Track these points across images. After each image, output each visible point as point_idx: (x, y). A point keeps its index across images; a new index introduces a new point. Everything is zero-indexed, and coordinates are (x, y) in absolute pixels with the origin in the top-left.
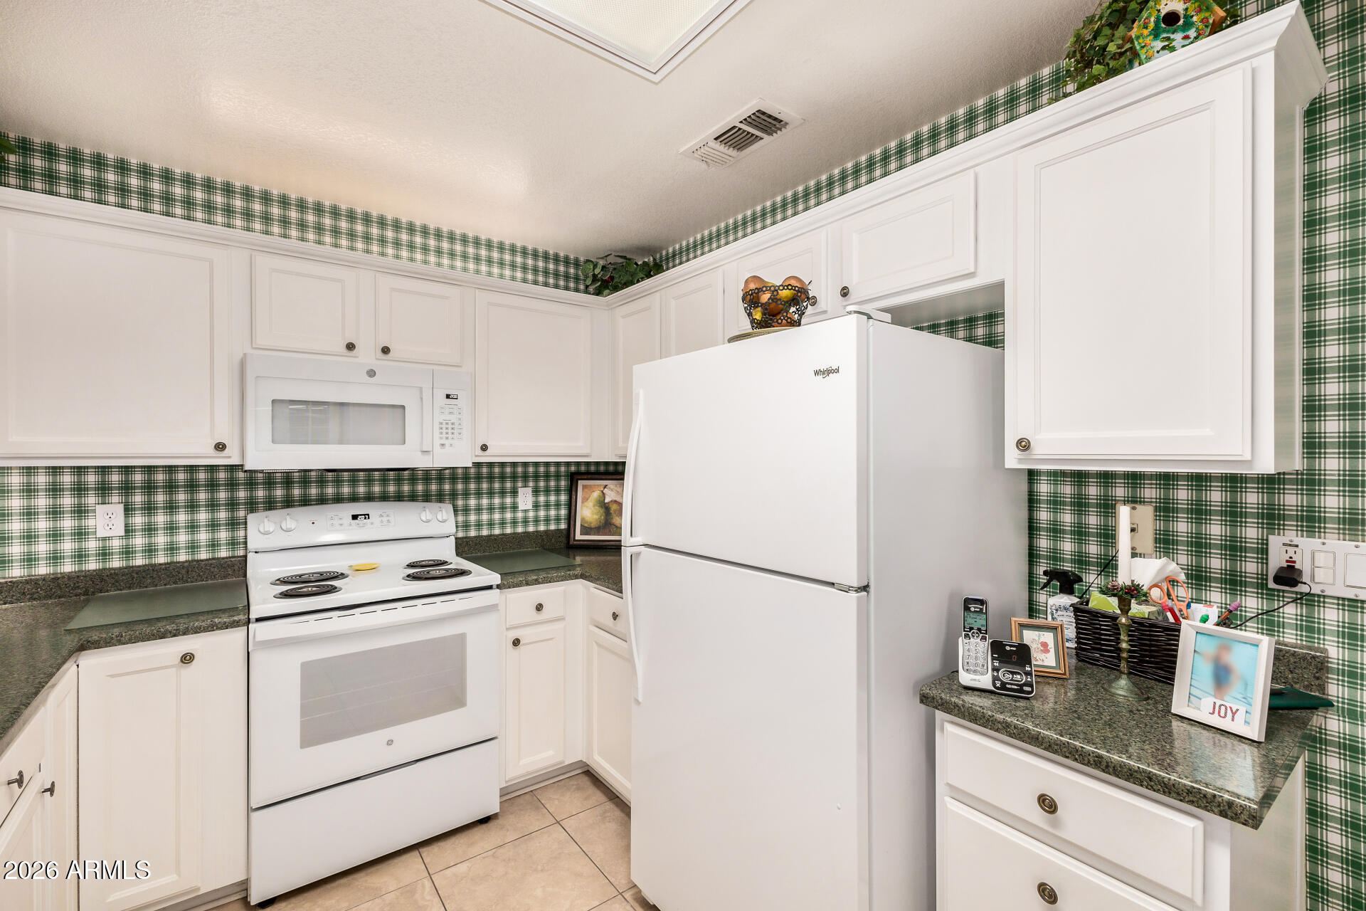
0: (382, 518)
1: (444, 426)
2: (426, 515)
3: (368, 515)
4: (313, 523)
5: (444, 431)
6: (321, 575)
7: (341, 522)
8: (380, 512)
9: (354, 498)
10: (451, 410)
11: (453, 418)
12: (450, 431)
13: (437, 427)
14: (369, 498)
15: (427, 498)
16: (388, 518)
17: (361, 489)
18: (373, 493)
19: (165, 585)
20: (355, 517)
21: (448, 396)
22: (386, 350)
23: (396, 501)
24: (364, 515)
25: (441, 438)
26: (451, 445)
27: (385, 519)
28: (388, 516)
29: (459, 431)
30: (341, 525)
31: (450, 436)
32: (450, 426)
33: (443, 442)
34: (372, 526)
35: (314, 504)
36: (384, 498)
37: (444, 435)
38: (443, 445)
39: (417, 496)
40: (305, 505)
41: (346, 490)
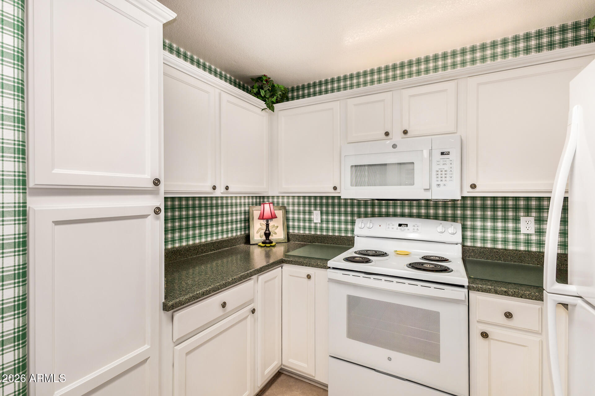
0: (414, 227)
1: (439, 173)
2: (440, 229)
3: (407, 225)
4: (380, 226)
5: (439, 176)
6: (376, 252)
7: (393, 227)
8: (414, 224)
9: (403, 215)
10: (445, 162)
11: (446, 168)
12: (444, 176)
13: (434, 173)
14: (411, 216)
15: (445, 218)
16: (418, 228)
17: (407, 211)
18: (413, 213)
19: (331, 244)
20: (400, 225)
21: (442, 154)
22: (405, 132)
23: (425, 218)
24: (405, 224)
25: (437, 181)
26: (445, 185)
27: (416, 228)
28: (418, 226)
29: (451, 175)
30: (393, 228)
31: (443, 179)
32: (444, 173)
33: (438, 183)
34: (408, 231)
35: (384, 217)
36: (419, 216)
37: (440, 179)
38: (439, 185)
39: (439, 217)
40: (380, 217)
41: (399, 210)
